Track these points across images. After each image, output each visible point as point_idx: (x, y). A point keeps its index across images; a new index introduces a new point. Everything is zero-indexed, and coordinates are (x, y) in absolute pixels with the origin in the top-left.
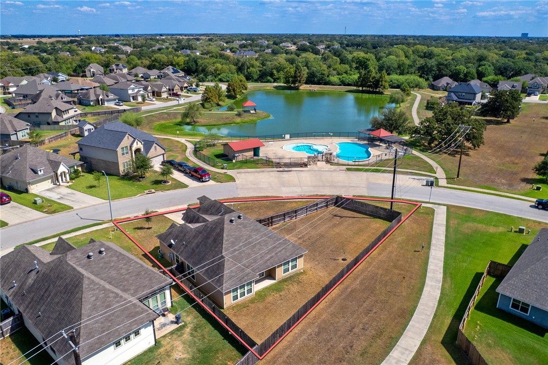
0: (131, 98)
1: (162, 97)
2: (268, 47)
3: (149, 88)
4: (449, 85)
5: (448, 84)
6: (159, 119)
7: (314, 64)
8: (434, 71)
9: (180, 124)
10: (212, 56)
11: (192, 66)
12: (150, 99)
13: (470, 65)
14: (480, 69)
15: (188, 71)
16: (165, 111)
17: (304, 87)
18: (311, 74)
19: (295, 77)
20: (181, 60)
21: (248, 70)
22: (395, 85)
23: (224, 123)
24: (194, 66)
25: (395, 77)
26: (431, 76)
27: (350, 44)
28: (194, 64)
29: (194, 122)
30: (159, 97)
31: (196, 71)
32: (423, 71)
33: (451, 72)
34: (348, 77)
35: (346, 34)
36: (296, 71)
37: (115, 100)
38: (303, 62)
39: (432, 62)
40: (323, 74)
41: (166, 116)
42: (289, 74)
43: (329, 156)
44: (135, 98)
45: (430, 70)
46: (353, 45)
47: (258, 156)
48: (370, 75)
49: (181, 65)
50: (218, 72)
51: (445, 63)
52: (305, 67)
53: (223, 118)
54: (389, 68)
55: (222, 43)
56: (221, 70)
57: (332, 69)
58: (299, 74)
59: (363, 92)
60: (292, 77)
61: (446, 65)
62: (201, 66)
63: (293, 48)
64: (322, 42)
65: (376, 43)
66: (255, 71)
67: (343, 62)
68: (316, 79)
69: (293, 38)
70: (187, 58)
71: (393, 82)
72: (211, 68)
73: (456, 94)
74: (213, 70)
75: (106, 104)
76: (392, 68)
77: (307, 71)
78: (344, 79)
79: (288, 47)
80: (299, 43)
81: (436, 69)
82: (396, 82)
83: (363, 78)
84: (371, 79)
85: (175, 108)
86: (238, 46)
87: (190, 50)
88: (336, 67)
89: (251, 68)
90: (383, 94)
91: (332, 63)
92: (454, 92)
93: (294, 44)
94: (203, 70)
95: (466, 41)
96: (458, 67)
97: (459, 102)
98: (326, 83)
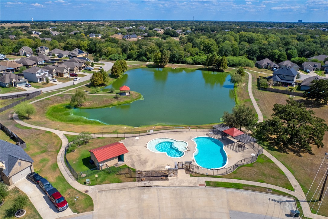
0: (39, 80)
1: (64, 77)
2: (145, 31)
3: (54, 70)
4: (270, 65)
5: (268, 63)
6: (54, 102)
7: (175, 48)
8: (257, 53)
9: (69, 107)
10: (107, 40)
11: (93, 47)
12: (53, 80)
13: (280, 48)
14: (289, 52)
15: (90, 51)
16: (60, 93)
17: (168, 66)
18: (173, 55)
19: (162, 59)
20: (86, 43)
21: (130, 52)
22: (232, 64)
23: (104, 105)
24: (94, 48)
25: (231, 58)
26: (255, 57)
27: (198, 29)
28: (94, 46)
29: (80, 105)
30: (61, 77)
31: (95, 51)
32: (250, 54)
33: (269, 54)
34: (198, 58)
35: (195, 20)
36: (162, 55)
37: (25, 82)
38: (167, 46)
39: (255, 47)
40: (181, 56)
41: (59, 99)
42: (157, 57)
43: (188, 165)
44: (41, 80)
45: (255, 52)
46: (199, 29)
47: (123, 161)
48: (215, 59)
49: (85, 47)
50: (109, 53)
51: (265, 47)
52: (168, 51)
53: (103, 101)
54: (226, 50)
55: (117, 28)
56: (111, 51)
57: (187, 51)
58: (164, 57)
59: (209, 70)
60: (159, 59)
61: (265, 49)
62: (98, 48)
63: (161, 32)
64: (179, 27)
65: (214, 28)
66: (134, 53)
67: (194, 46)
68: (176, 59)
69: (161, 24)
70: (90, 42)
71: (230, 62)
72: (104, 50)
73: (279, 76)
74: (106, 51)
75: (18, 86)
76: (228, 51)
77: (170, 53)
78: (195, 59)
79: (158, 31)
80: (166, 28)
81: (258, 52)
82: (232, 62)
83: (209, 60)
84: (215, 61)
85: (69, 90)
86: (127, 30)
87: (95, 34)
88: (190, 49)
89: (132, 51)
90: (224, 72)
91: (187, 47)
92: (278, 75)
93: (162, 29)
94: (100, 51)
95: (268, 25)
96: (274, 51)
97: (282, 82)
98: (183, 62)
